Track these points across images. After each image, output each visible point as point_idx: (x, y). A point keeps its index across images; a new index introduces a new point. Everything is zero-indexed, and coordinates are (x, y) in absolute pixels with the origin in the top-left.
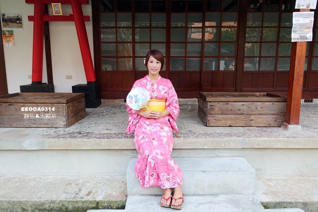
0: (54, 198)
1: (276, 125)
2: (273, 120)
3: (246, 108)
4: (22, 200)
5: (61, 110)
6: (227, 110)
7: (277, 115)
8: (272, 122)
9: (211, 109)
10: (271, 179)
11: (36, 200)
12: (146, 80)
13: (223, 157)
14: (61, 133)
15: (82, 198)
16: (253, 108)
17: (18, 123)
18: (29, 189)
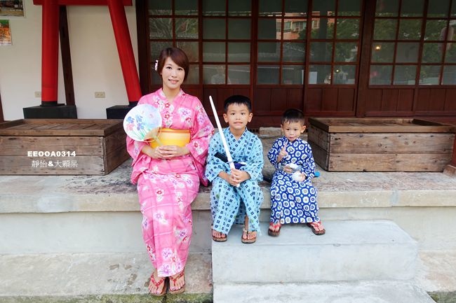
0: (94, 290)
1: (435, 170)
2: (432, 161)
3: (390, 142)
4: (41, 295)
5: (97, 147)
6: (361, 146)
7: (438, 153)
8: (429, 164)
9: (336, 144)
10: (434, 254)
11: (63, 294)
12: (157, 97)
13: (359, 220)
14: (97, 184)
15: (139, 289)
16: (402, 142)
17: (26, 168)
18: (52, 275)
